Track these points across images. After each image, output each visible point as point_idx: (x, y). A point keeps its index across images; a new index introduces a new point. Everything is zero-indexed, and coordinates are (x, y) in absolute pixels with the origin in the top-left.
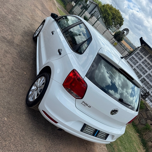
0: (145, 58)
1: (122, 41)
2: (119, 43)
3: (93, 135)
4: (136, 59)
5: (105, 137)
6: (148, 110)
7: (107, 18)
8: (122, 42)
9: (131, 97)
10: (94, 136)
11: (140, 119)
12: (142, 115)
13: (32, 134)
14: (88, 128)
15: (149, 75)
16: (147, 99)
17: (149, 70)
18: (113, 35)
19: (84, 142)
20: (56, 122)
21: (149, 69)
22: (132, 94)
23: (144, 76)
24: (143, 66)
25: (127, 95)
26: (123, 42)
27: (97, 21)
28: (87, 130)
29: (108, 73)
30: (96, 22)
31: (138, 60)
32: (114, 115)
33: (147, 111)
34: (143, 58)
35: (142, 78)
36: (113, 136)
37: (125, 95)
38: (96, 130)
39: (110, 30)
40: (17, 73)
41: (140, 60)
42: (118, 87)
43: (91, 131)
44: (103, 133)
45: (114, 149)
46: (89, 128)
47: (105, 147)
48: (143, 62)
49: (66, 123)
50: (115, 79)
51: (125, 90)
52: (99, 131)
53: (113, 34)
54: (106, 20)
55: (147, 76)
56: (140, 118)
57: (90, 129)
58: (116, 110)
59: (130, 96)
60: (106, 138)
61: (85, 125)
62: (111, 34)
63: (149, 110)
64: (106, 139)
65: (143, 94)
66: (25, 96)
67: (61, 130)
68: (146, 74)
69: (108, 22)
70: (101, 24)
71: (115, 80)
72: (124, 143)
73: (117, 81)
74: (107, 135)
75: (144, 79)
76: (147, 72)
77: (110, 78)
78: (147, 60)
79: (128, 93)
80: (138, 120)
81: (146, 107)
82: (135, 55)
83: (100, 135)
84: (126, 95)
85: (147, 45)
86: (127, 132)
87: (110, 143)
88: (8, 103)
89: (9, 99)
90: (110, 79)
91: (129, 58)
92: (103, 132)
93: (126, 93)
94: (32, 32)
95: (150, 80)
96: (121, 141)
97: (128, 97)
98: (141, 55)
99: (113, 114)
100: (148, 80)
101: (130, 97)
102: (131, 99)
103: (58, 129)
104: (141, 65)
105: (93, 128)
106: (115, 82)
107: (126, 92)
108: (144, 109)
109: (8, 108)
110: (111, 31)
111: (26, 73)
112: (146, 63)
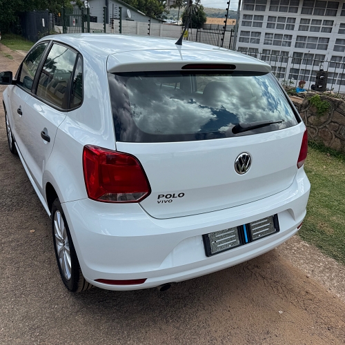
0: (267, 13)
1: (205, 21)
2: (202, 30)
3: (243, 242)
4: (251, 29)
5: (273, 226)
6: (339, 104)
7: (145, 4)
8: (207, 23)
9: (273, 112)
10: (246, 243)
11: (338, 132)
12: (334, 122)
13: (119, 339)
14: (218, 238)
15: (299, 38)
16: (329, 86)
17: (293, 29)
18: (181, 25)
19: (250, 267)
20: (142, 281)
21: (291, 27)
22: (270, 104)
23: (292, 50)
24: (275, 31)
25: (265, 112)
26: (209, 21)
27: (120, 23)
28: (220, 243)
29: (192, 102)
30: (120, 26)
31: (257, 29)
32: (249, 171)
33: (338, 107)
34: (262, 17)
35: (291, 54)
36: (289, 212)
37: (259, 115)
38: (240, 228)
39: (169, 21)
40: (13, 244)
41: (260, 25)
42: (235, 113)
43: (231, 239)
44: (260, 223)
45: (322, 233)
46: (222, 237)
47: (302, 242)
48: (269, 26)
49: (163, 266)
50: (220, 101)
51: (253, 105)
52: (248, 225)
53: (180, 22)
54: (147, 9)
55: (298, 45)
56: (336, 131)
57: (225, 236)
58: (244, 156)
59: (270, 110)
60: (277, 228)
61: (206, 239)
62: (177, 25)
63: (342, 102)
64: (278, 230)
65: (314, 83)
66: (59, 276)
67: (166, 286)
68: (293, 41)
69: (152, 10)
70: (139, 23)
71: (220, 104)
72: (336, 203)
73: (226, 101)
74: (275, 219)
75: (296, 55)
76: (291, 36)
77: (203, 107)
78: (273, 14)
79: (263, 106)
80: (336, 137)
81: (331, 100)
82: (244, 24)
83: (257, 230)
84: (261, 113)
86: (329, 178)
87: (297, 230)
88: (26, 317)
89: (23, 310)
90: (205, 109)
91: (238, 39)
92: (261, 220)
93: (260, 110)
94: (4, 143)
95: (309, 46)
96: (327, 206)
97: (268, 114)
98: (255, 16)
99: (244, 170)
100: (304, 51)
101: (271, 113)
102: (276, 114)
103: (161, 290)
104: (269, 34)
105: (229, 230)
106: (223, 107)
107: (258, 107)
108: (329, 108)
109: (32, 329)
110: (173, 21)
111: (35, 229)
112: (276, 23)
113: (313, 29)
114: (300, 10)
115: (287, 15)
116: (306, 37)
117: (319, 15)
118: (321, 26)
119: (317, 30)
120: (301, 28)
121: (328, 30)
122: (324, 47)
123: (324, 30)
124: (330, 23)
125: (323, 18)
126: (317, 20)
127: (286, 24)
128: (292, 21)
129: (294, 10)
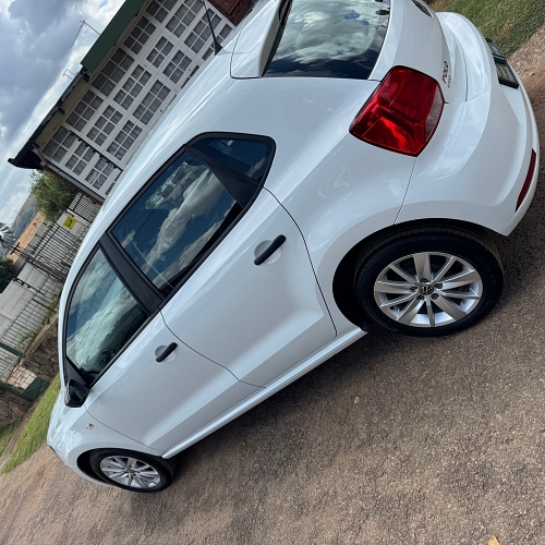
15: (137, 114)
17: (121, 116)
21: (117, 117)
68: (137, 123)
76: (129, 122)
82: (78, 171)
85: (31, 139)
98: (76, 152)
112: (101, 131)
113: (135, 93)
114: (102, 96)
115: (99, 113)
116: (140, 106)
117: (121, 78)
118: (137, 81)
119: (138, 89)
120: (126, 105)
121: (146, 77)
122: (165, 91)
123: (144, 80)
124: (139, 70)
125: (128, 74)
126: (127, 82)
127: (109, 120)
128: (110, 112)
129: (97, 102)
